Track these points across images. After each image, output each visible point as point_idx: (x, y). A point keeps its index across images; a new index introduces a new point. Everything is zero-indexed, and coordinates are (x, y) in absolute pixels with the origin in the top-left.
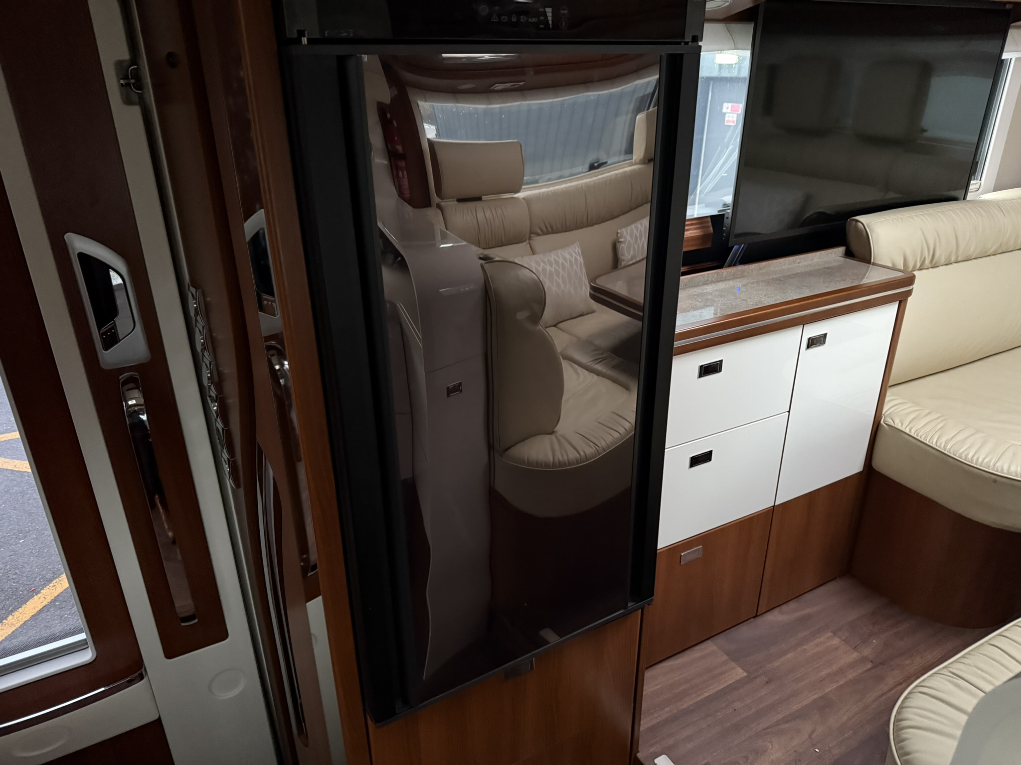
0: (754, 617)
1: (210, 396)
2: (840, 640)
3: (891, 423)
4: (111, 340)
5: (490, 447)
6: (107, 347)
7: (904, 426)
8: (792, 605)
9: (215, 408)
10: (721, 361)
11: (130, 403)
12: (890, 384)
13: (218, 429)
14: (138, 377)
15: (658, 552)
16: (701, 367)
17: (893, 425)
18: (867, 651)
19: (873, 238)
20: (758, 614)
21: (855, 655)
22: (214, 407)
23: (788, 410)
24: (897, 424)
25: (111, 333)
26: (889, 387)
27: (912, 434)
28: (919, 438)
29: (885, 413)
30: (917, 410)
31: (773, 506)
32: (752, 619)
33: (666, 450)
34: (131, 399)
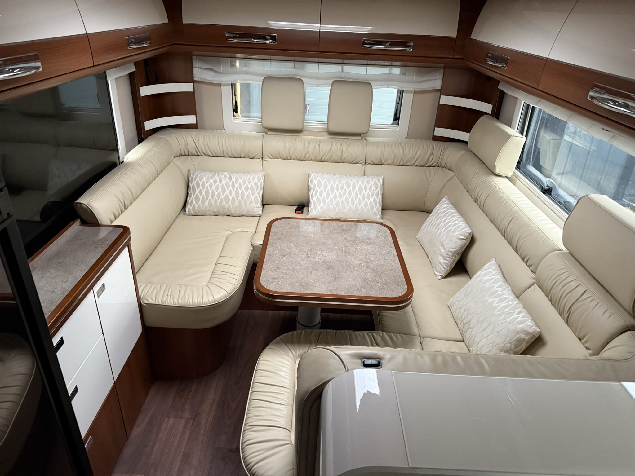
0: (127, 440)
2: (172, 419)
3: (147, 302)
7: (154, 301)
8: (140, 418)
10: (62, 338)
17: (149, 303)
18: (187, 415)
19: (95, 211)
20: (128, 436)
21: (183, 421)
23: (102, 333)
24: (150, 301)
27: (160, 303)
28: (164, 304)
29: (141, 297)
30: (154, 288)
31: (114, 383)
32: (126, 442)
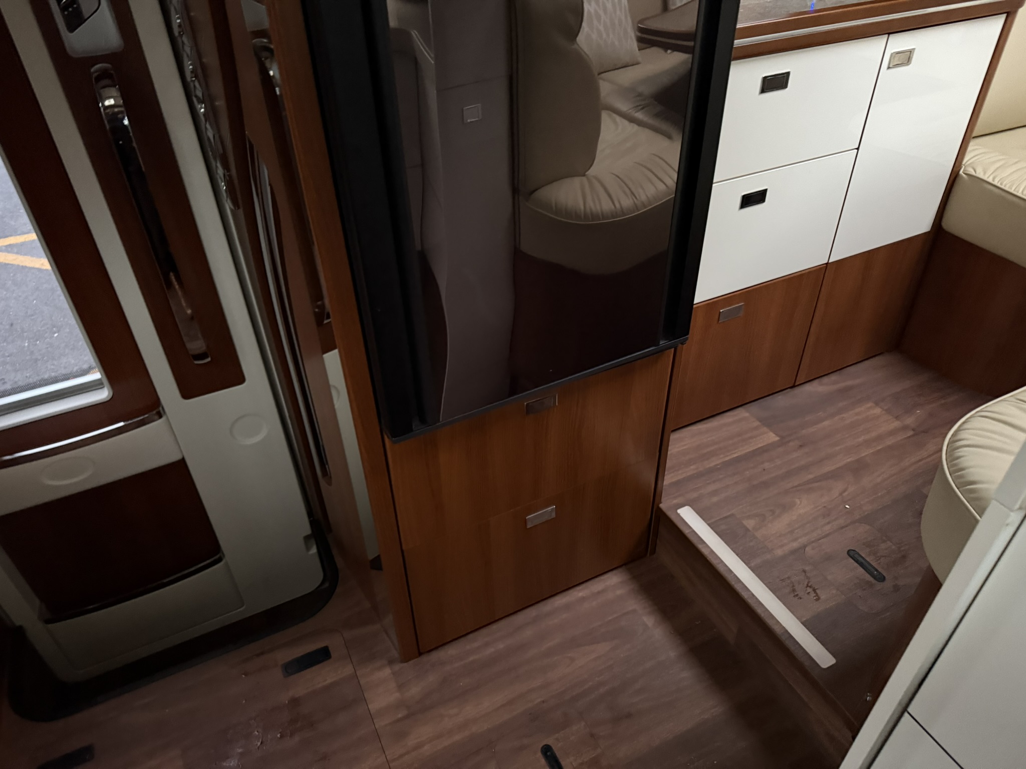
0: (791, 388)
1: (196, 96)
2: (881, 410)
3: (971, 172)
4: (75, 19)
5: (515, 191)
6: (72, 28)
7: (987, 176)
8: (833, 377)
9: (202, 110)
10: (788, 74)
11: (107, 103)
12: (974, 134)
13: (209, 139)
14: (112, 72)
15: (694, 306)
16: (765, 78)
17: (974, 174)
18: (910, 420)
20: (797, 384)
21: (897, 424)
22: (201, 108)
23: (857, 147)
24: (979, 173)
25: (74, 8)
26: (974, 138)
27: (995, 183)
28: (1002, 187)
29: (966, 163)
31: (826, 264)
32: (789, 390)
33: (714, 185)
34: (109, 98)
